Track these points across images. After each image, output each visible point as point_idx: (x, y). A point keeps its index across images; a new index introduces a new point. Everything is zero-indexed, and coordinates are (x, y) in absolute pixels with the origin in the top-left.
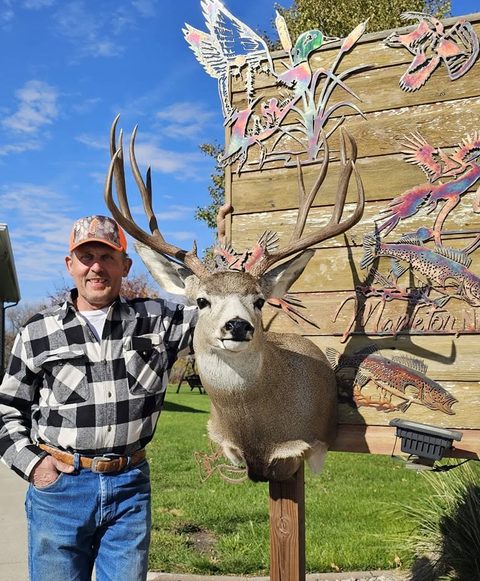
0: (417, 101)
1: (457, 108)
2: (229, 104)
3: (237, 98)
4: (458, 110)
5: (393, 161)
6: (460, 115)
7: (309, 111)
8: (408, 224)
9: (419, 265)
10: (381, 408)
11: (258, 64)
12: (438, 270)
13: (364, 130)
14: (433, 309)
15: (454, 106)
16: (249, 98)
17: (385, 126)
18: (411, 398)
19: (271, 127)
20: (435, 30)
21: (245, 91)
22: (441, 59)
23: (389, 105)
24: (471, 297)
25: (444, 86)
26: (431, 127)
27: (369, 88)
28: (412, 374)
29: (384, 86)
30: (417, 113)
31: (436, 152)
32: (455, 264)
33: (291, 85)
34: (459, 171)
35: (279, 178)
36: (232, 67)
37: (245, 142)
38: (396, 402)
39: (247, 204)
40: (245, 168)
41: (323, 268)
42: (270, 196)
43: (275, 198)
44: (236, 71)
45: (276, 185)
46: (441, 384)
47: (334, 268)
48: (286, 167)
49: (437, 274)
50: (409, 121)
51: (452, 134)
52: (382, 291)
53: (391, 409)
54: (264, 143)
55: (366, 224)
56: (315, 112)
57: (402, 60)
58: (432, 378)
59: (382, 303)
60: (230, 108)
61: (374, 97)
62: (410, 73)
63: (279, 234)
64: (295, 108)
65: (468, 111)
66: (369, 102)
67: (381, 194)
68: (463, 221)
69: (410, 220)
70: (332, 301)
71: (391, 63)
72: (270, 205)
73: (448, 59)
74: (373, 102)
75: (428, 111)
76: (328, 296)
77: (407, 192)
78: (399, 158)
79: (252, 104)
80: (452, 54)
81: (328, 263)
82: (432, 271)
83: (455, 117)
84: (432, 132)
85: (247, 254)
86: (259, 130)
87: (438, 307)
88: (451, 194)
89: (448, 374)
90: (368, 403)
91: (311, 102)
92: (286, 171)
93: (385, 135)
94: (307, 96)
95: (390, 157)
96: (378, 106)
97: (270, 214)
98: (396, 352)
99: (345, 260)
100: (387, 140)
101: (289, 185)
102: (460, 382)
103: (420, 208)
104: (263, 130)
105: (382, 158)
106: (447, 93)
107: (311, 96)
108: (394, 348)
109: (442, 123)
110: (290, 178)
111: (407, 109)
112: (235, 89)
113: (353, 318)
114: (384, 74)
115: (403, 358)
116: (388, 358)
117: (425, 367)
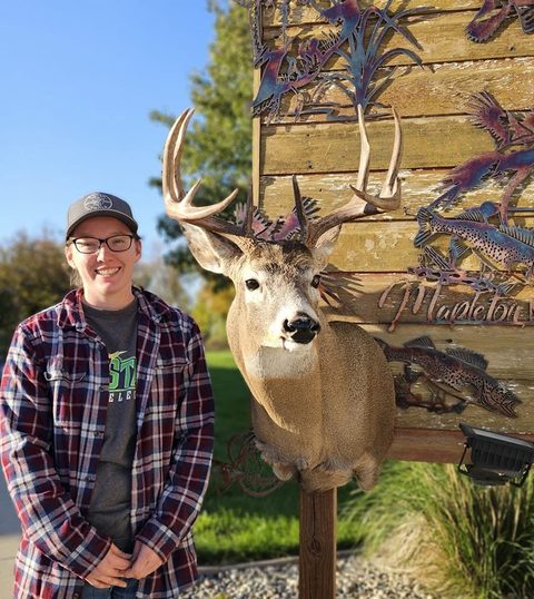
0: (484, 55)
1: (529, 66)
2: (259, 41)
3: (270, 34)
4: (530, 69)
5: (455, 122)
7: (357, 57)
8: (471, 197)
9: (482, 245)
10: (432, 409)
12: (504, 253)
13: (422, 86)
14: (496, 299)
15: (526, 64)
17: (445, 81)
18: (469, 398)
19: (310, 73)
22: (513, 7)
23: (451, 57)
25: (515, 40)
26: (500, 87)
27: (430, 32)
29: (445, 33)
30: (482, 68)
31: (504, 115)
32: (523, 246)
33: (336, 23)
34: (531, 138)
35: (319, 134)
37: (278, 88)
38: (450, 402)
39: (279, 164)
40: (277, 120)
41: (369, 244)
42: (307, 155)
43: (313, 158)
44: (270, 1)
45: (314, 143)
47: (383, 244)
48: (327, 122)
49: (503, 257)
50: (475, 77)
51: (522, 96)
52: (438, 274)
53: (445, 410)
54: (301, 91)
55: (421, 195)
56: (364, 59)
57: (466, 6)
58: (494, 376)
59: (439, 288)
60: (261, 47)
61: (434, 46)
63: (319, 201)
64: (340, 51)
66: (428, 51)
67: (439, 161)
69: (474, 193)
70: (379, 283)
71: (454, 7)
72: (308, 165)
74: (433, 52)
75: (495, 68)
76: (374, 277)
78: (462, 120)
79: (287, 43)
80: (525, 3)
81: (375, 239)
82: (497, 253)
83: (524, 77)
84: (501, 92)
85: (279, 223)
86: (296, 75)
87: (503, 295)
88: (521, 165)
89: (511, 371)
90: (418, 402)
91: (360, 47)
92: (326, 126)
93: (446, 92)
94: (355, 39)
95: (452, 118)
96: (438, 57)
97: (307, 178)
98: (453, 346)
99: (395, 236)
100: (448, 99)
101: (330, 144)
102: (525, 381)
103: (485, 179)
104: (300, 76)
105: (441, 119)
106: (518, 48)
107: (359, 40)
108: (450, 341)
109: (510, 83)
110: (331, 135)
111: (472, 63)
112: (266, 24)
113: (404, 303)
114: (444, 20)
115: (461, 352)
116: (444, 351)
117: (485, 363)
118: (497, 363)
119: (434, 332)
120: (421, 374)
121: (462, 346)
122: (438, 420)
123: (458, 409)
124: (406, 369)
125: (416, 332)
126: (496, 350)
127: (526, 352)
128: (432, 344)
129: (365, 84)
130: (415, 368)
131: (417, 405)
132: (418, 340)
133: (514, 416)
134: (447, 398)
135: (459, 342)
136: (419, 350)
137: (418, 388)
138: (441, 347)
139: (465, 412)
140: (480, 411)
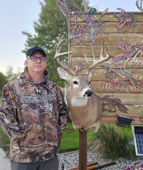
0: (120, 32)
1: (130, 35)
2: (70, 25)
3: (72, 23)
4: (130, 36)
6: (131, 37)
7: (92, 30)
8: (118, 64)
9: (120, 75)
10: (109, 111)
11: (78, 15)
12: (124, 76)
13: (107, 38)
14: (123, 86)
16: (75, 24)
17: (112, 37)
18: (117, 109)
19: (82, 33)
20: (125, 14)
21: (74, 22)
22: (126, 22)
23: (113, 32)
24: (132, 84)
25: (127, 29)
26: (124, 39)
27: (109, 26)
28: (117, 103)
29: (112, 27)
30: (120, 35)
31: (124, 46)
32: (129, 75)
33: (87, 22)
34: (130, 51)
35: (84, 48)
36: (71, 14)
37: (74, 37)
38: (113, 110)
39: (75, 54)
40: (74, 44)
41: (95, 74)
42: (81, 53)
44: (72, 16)
45: (82, 50)
46: (124, 105)
48: (86, 45)
50: (118, 37)
51: (128, 42)
52: (111, 81)
53: (112, 112)
54: (80, 37)
55: (107, 63)
56: (94, 31)
57: (117, 21)
58: (122, 104)
59: (110, 84)
62: (119, 24)
63: (84, 63)
64: (88, 29)
65: (132, 36)
66: (108, 30)
68: (130, 64)
69: (118, 63)
70: (97, 83)
71: (114, 21)
72: (81, 55)
73: (128, 22)
74: (109, 30)
75: (123, 35)
76: (96, 81)
77: (118, 55)
78: (115, 46)
79: (76, 26)
80: (129, 21)
81: (97, 73)
82: (123, 77)
83: (129, 38)
84: (124, 41)
85: (74, 68)
86: (78, 33)
87: (124, 86)
88: (128, 57)
89: (126, 103)
90: (106, 110)
91: (93, 28)
92: (85, 46)
93: (112, 40)
94: (92, 26)
95: (113, 46)
96: (110, 32)
97: (81, 58)
98: (114, 97)
99: (101, 72)
100: (113, 41)
101: (87, 50)
102: (129, 105)
103: (120, 60)
104: (79, 34)
105: (111, 46)
106: (128, 31)
107: (93, 26)
108: (113, 96)
109: (126, 39)
110: (87, 48)
111: (118, 34)
112: (71, 21)
113: (103, 88)
114: (112, 23)
115: (115, 99)
116: (112, 98)
117: (121, 101)
118: (123, 101)
119: (110, 94)
120: (107, 104)
121: (115, 97)
122: (110, 114)
123: (115, 111)
124: (103, 102)
125: (106, 94)
126: (122, 98)
127: (129, 98)
128: (109, 97)
129: (94, 37)
130: (105, 102)
131: (106, 111)
132: (106, 96)
133: (126, 113)
134: (112, 109)
135: (115, 96)
136: (106, 98)
137: (106, 107)
138: (111, 98)
139: (117, 112)
140: (120, 112)
